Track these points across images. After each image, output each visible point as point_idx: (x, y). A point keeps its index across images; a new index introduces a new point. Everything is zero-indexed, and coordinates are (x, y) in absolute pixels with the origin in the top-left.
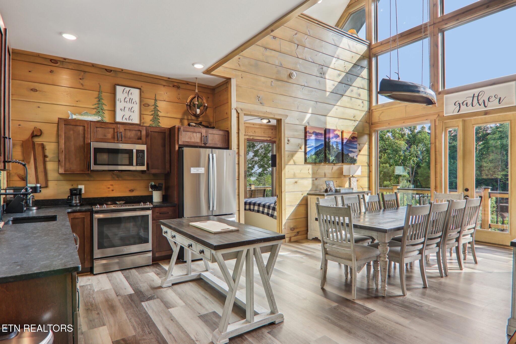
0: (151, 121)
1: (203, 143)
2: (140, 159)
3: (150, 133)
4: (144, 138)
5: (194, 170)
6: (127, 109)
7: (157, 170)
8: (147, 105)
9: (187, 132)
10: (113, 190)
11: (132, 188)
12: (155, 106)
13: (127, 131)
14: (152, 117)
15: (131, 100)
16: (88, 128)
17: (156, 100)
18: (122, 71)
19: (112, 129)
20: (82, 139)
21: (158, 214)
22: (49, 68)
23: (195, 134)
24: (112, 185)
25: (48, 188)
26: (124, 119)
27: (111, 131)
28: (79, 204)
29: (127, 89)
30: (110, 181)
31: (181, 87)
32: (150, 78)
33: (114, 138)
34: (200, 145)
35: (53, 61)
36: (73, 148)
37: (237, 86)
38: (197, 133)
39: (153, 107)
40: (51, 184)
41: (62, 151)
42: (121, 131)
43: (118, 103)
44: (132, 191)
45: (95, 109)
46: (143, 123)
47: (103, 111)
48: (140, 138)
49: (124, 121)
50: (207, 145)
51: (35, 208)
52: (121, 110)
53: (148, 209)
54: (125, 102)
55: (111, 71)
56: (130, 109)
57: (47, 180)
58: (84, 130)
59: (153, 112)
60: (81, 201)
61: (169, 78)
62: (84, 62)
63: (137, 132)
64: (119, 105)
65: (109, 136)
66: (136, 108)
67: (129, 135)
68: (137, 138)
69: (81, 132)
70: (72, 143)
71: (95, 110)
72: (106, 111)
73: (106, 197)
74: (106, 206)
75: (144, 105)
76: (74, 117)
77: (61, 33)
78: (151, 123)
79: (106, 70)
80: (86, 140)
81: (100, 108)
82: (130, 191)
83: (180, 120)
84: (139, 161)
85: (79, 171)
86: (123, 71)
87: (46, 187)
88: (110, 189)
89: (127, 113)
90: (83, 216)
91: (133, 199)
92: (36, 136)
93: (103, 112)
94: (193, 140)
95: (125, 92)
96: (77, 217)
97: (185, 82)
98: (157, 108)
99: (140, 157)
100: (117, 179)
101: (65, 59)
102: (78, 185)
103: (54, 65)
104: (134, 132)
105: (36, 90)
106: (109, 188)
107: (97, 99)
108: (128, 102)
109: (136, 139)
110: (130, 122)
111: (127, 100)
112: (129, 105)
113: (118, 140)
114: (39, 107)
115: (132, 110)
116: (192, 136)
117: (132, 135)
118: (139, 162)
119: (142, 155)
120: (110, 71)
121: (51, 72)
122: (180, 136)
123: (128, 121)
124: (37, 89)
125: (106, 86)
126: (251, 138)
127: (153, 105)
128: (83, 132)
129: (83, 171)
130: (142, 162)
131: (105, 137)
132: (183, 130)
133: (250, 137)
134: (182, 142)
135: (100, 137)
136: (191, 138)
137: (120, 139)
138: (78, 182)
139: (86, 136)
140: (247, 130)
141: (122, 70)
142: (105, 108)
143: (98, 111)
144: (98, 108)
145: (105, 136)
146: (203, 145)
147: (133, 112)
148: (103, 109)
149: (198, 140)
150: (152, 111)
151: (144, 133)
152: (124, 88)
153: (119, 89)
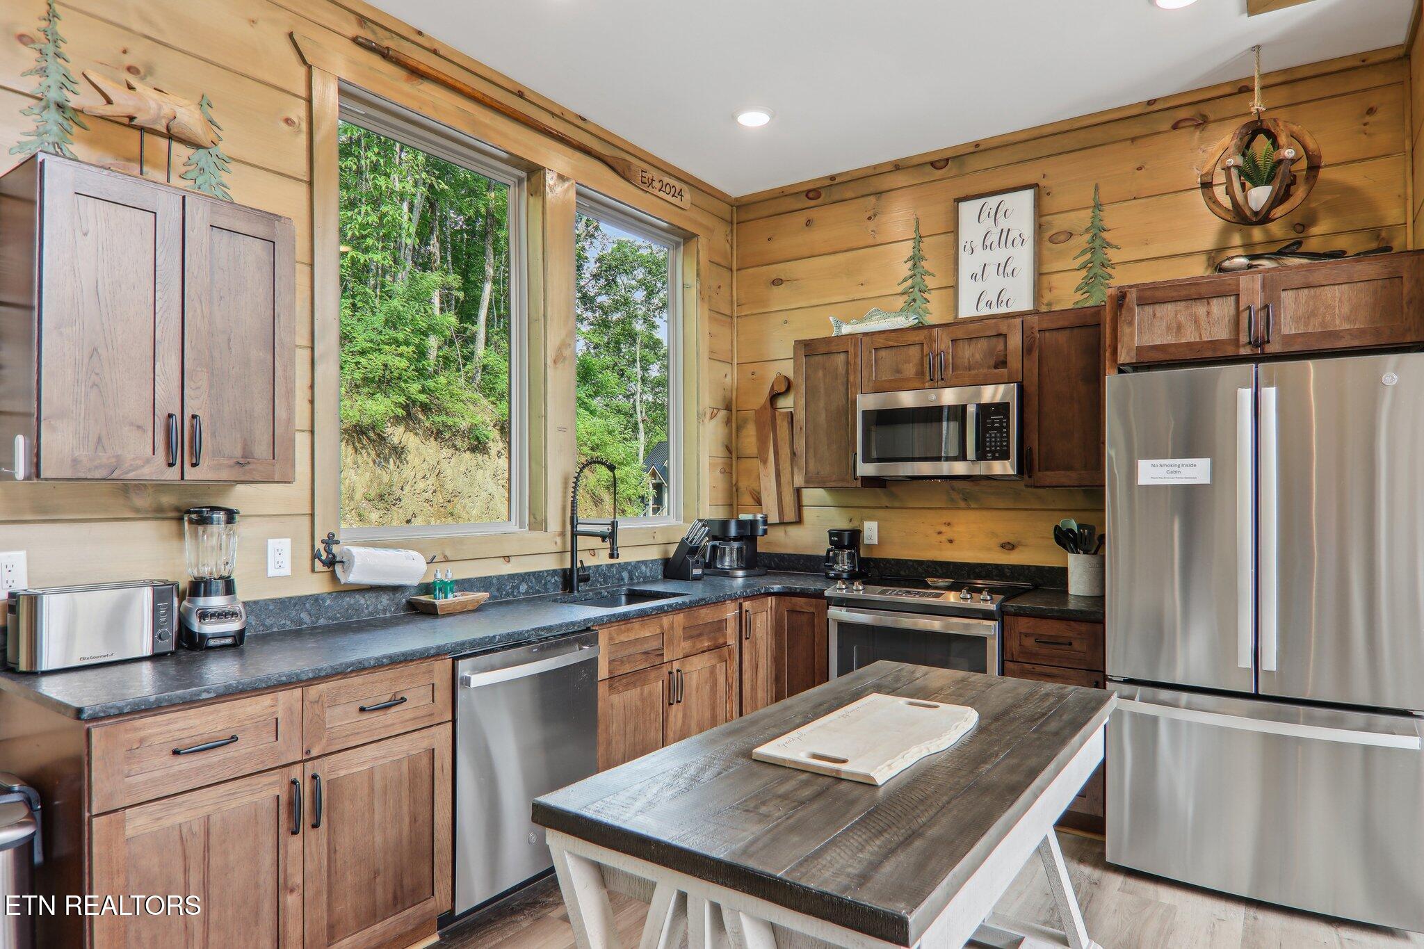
0: (1078, 289)
1: (1244, 338)
2: (996, 437)
3: (1037, 341)
4: (1015, 362)
6: (992, 270)
7: (1063, 472)
8: (1062, 237)
9: (1157, 306)
10: (951, 541)
11: (1011, 538)
12: (1097, 231)
13: (961, 343)
14: (1084, 273)
15: (1005, 234)
16: (855, 355)
17: (1098, 206)
18: (977, 149)
19: (918, 347)
20: (842, 389)
22: (801, 218)
23: (1200, 309)
24: (949, 524)
25: (802, 526)
26: (982, 304)
27: (914, 352)
28: (845, 575)
29: (993, 201)
30: (944, 511)
31: (1212, 117)
32: (1073, 134)
33: (920, 374)
34: (1230, 351)
35: (811, 195)
36: (822, 418)
38: (1214, 302)
39: (1088, 237)
40: (808, 513)
41: (801, 428)
42: (943, 347)
43: (964, 257)
44: (1008, 546)
45: (903, 294)
46: (1049, 304)
47: (926, 295)
48: (1002, 363)
49: (985, 311)
50: (1273, 348)
51: (740, 573)
52: (974, 277)
53: (987, 615)
54: (984, 247)
55: (947, 160)
56: (1003, 268)
57: (800, 506)
58: (848, 363)
59: (1088, 256)
60: (854, 567)
61: (1150, 103)
62: (875, 167)
63: (994, 340)
64: (968, 264)
65: (910, 370)
66: (1023, 257)
67: (967, 357)
68: (992, 363)
69: (841, 369)
70: (822, 404)
71: (905, 298)
72: (933, 292)
73: (927, 561)
74: (861, 588)
75: (1051, 240)
76: (846, 329)
78: (1079, 297)
79: (933, 164)
80: (851, 391)
81: (916, 289)
82: (1003, 546)
83: (1209, 259)
84: (991, 442)
85: (834, 481)
86: (981, 148)
87: (799, 521)
88: (943, 538)
89: (993, 283)
90: (812, 610)
91: (1008, 574)
92: (779, 395)
93: (925, 299)
94: (1190, 336)
95: (984, 215)
96: (798, 609)
97: (1227, 90)
98: (1105, 235)
99: (996, 429)
100: (962, 504)
101: (832, 178)
102: (862, 521)
103: (812, 203)
104: (983, 344)
105: (780, 282)
106: (940, 533)
107: (910, 264)
108: (995, 244)
109: (989, 367)
110: (1003, 310)
111: (994, 238)
112: (999, 255)
113: (931, 380)
114: (786, 322)
115: (1009, 270)
116: (1181, 318)
117: (978, 357)
118: (990, 446)
119: (1001, 422)
120: (942, 163)
121: (809, 223)
123: (995, 310)
124: (783, 278)
125: (934, 219)
127: (1087, 230)
128: (845, 370)
129: (843, 480)
130: (1001, 446)
131: (898, 376)
132: (1139, 299)
134: (1134, 353)
135: (886, 376)
136: (1179, 328)
137: (937, 376)
138: (866, 511)
139: (851, 378)
141: (977, 146)
142: (930, 282)
143: (912, 298)
144: (911, 290)
145: (898, 371)
146: (1244, 351)
147: (1010, 273)
148: (923, 288)
149: (1221, 332)
150: (1083, 253)
151: (1015, 341)
152: (980, 202)
153: (968, 210)
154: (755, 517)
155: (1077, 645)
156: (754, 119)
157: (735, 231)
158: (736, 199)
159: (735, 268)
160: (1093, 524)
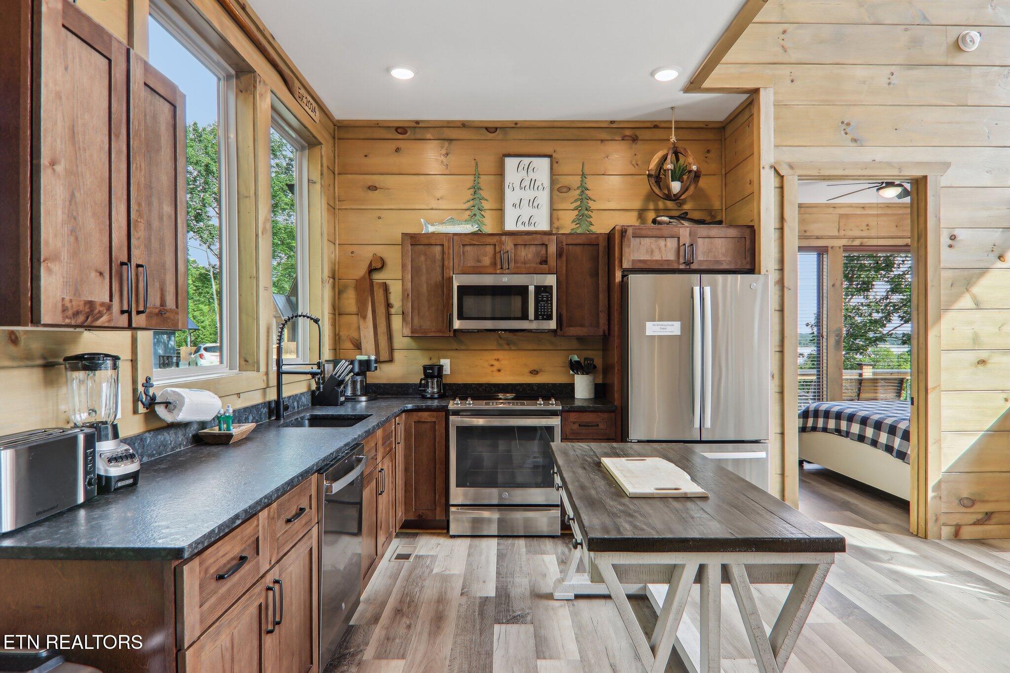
0: (573, 221)
1: (682, 260)
2: (544, 306)
3: (565, 249)
4: (552, 261)
5: (653, 329)
6: (525, 203)
7: (579, 328)
8: (565, 190)
9: (641, 238)
10: (499, 371)
11: (536, 367)
12: (584, 189)
13: (519, 247)
14: (576, 212)
15: (533, 182)
16: (449, 248)
17: (583, 175)
18: (516, 126)
19: (492, 247)
20: (439, 270)
21: (576, 427)
22: (393, 145)
23: (662, 242)
24: (498, 360)
25: (393, 363)
26: (520, 223)
27: (489, 249)
28: (436, 396)
29: (526, 161)
30: (495, 351)
31: (640, 137)
32: (571, 130)
33: (494, 264)
34: (675, 266)
35: (399, 130)
36: (424, 289)
37: (777, 105)
38: (668, 240)
39: (578, 192)
40: (397, 355)
41: (408, 295)
42: (508, 248)
43: (508, 192)
44: (534, 372)
45: (467, 210)
46: (558, 228)
47: (483, 213)
48: (544, 261)
49: (521, 228)
50: (694, 266)
51: (364, 398)
52: (514, 205)
53: (553, 413)
54: (521, 188)
55: (496, 128)
56: (532, 202)
57: (391, 350)
58: (443, 253)
59: (579, 203)
60: (441, 390)
61: (612, 122)
62: (448, 122)
63: (539, 248)
64: (510, 197)
65: (487, 261)
66: (544, 197)
67: (523, 256)
68: (538, 261)
69: (438, 256)
70: (424, 279)
71: (468, 213)
72: (487, 211)
73: (486, 384)
74: (471, 402)
75: (559, 190)
76: (431, 229)
77: (388, 70)
78: (574, 226)
79: (487, 129)
80: (446, 272)
81: (476, 208)
82: (531, 372)
83: (639, 214)
84: (541, 309)
85: (434, 332)
86: (518, 125)
87: (391, 360)
88: (495, 369)
89: (526, 212)
90: (434, 420)
91: (536, 389)
92: (376, 269)
93: (482, 215)
94: (657, 257)
95: (521, 168)
96: (423, 420)
97: (649, 125)
98: (587, 192)
99: (544, 301)
100: (506, 347)
101: (417, 122)
102: (439, 359)
103: (401, 136)
104: (533, 249)
105: (375, 189)
106: (492, 365)
107: (472, 191)
108: (527, 187)
109: (537, 263)
110: (532, 228)
111: (526, 183)
112: (529, 194)
113: (502, 268)
114: (379, 218)
115: (535, 204)
116: (653, 247)
117: (530, 256)
118: (541, 312)
119: (547, 297)
120: (493, 130)
121: (397, 150)
122: (626, 250)
123: (527, 228)
124: (378, 186)
125: (487, 163)
126: (857, 242)
127: (578, 188)
128: (441, 256)
129: (440, 331)
130: (548, 311)
131: (478, 264)
132: (633, 233)
133: (853, 241)
134: (630, 263)
135: (471, 263)
136: (652, 252)
137: (506, 266)
138: (441, 353)
139: (446, 263)
140: (845, 225)
141: (516, 124)
142: (486, 205)
143: (473, 213)
144: (473, 208)
145: (479, 261)
146: (682, 267)
147: (536, 206)
148: (481, 208)
149: (671, 256)
150: (576, 201)
151: (553, 249)
152: (519, 159)
153: (511, 163)
154: (369, 357)
155: (601, 426)
156: (402, 74)
157: (336, 145)
158: (339, 121)
159: (336, 172)
160: (593, 358)
